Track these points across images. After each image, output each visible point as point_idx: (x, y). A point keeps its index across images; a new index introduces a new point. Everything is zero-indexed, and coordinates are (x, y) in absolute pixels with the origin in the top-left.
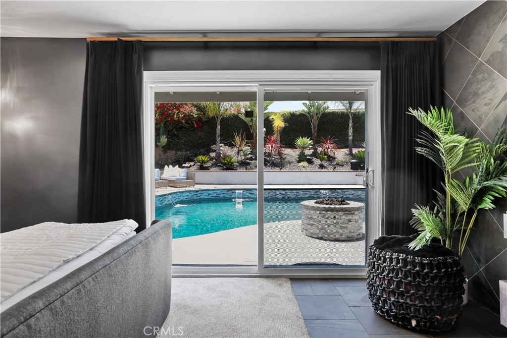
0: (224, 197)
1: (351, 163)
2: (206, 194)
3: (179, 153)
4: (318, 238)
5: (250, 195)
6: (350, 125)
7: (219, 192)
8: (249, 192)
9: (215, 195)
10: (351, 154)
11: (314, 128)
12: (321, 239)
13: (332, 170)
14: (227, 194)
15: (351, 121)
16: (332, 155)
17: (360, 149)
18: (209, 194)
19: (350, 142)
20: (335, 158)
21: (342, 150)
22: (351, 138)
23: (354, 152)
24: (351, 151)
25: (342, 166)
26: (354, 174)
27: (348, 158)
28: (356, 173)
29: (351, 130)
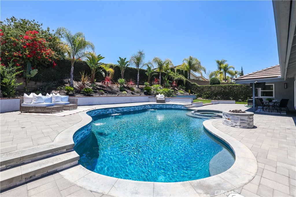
0: (103, 114)
1: (144, 92)
2: (94, 113)
3: (38, 84)
4: (247, 128)
5: (117, 111)
7: (100, 111)
8: (116, 109)
9: (98, 113)
11: (123, 74)
12: (248, 128)
14: (104, 112)
15: (138, 73)
18: (95, 113)
19: (138, 82)
24: (138, 86)
29: (139, 77)
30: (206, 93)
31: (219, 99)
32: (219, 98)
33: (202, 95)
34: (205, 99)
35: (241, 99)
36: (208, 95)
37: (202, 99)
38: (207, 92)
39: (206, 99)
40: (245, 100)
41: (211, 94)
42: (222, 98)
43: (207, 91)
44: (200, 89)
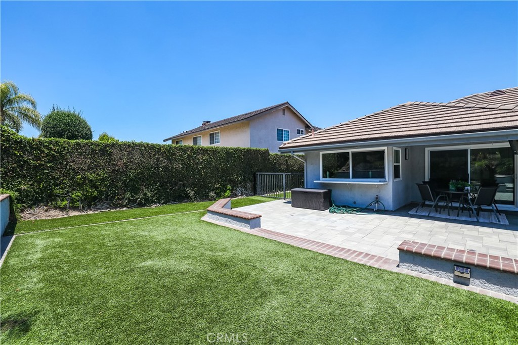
30: (84, 178)
31: (147, 202)
32: (149, 194)
33: (57, 191)
34: (75, 208)
35: (213, 190)
36: (96, 188)
37: (56, 214)
38: (92, 176)
39: (83, 209)
40: (223, 194)
41: (112, 185)
42: (160, 196)
43: (89, 169)
44: (37, 158)
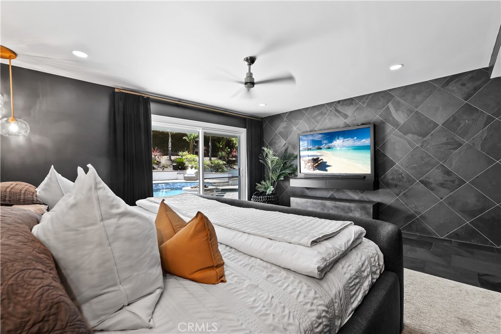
1: (173, 166)
6: (170, 140)
10: (170, 159)
13: (161, 170)
15: (170, 138)
16: (158, 160)
17: (178, 157)
19: (170, 152)
20: (160, 162)
21: (164, 157)
22: (170, 149)
23: (172, 159)
24: (170, 158)
25: (167, 167)
26: (176, 172)
27: (169, 163)
28: (177, 172)
29: (171, 144)
